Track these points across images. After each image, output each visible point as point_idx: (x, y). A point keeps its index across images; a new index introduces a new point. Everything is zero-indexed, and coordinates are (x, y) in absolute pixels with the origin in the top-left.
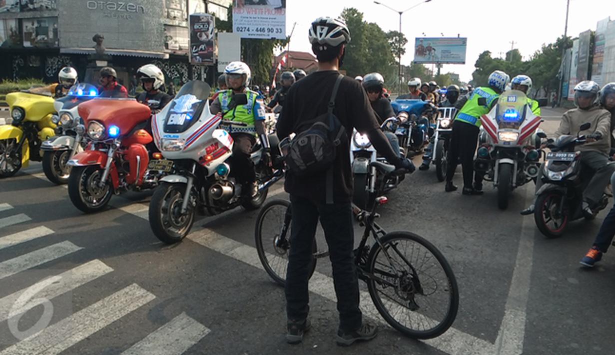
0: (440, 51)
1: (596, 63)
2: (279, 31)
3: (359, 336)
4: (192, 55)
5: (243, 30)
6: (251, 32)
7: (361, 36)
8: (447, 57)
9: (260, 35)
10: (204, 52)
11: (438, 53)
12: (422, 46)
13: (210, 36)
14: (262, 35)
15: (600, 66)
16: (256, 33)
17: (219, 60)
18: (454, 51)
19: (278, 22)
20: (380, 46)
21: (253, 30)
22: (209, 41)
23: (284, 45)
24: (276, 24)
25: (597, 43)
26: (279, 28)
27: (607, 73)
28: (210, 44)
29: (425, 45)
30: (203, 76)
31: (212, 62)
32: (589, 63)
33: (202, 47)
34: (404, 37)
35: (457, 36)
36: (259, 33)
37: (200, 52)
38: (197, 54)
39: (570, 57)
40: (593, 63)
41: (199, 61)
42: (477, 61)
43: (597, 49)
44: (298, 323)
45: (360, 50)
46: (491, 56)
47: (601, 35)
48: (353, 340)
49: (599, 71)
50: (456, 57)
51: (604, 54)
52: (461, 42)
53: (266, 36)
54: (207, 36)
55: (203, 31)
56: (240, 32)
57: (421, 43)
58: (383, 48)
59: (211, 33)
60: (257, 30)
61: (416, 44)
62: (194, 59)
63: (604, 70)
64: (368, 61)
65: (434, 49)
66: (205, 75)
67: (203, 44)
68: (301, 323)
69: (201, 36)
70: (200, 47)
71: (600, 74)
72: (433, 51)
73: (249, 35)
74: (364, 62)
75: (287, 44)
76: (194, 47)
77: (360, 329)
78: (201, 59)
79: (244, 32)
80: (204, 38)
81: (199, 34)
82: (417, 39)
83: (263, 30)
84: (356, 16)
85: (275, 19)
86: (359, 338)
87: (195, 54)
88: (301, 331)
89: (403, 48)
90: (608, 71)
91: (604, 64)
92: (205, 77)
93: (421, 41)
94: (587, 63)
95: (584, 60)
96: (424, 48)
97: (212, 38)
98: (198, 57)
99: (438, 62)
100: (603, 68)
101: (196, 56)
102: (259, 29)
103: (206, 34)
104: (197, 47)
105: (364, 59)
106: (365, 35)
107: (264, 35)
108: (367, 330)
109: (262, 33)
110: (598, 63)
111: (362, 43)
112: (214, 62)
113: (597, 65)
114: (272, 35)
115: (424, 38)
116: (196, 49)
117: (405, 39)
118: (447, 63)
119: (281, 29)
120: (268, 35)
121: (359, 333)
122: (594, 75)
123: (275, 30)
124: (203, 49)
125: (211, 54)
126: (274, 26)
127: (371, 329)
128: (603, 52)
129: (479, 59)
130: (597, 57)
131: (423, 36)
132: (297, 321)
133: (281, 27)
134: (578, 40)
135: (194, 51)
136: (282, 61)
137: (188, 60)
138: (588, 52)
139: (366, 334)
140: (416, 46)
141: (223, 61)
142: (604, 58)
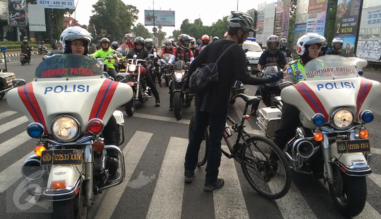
0: (160, 18)
4: (10, 20)
5: (45, 2)
6: (50, 4)
7: (114, 8)
8: (164, 22)
9: (56, 6)
10: (19, 18)
11: (158, 19)
12: (149, 15)
13: (23, 7)
14: (57, 6)
15: (261, 29)
16: (54, 5)
17: (29, 23)
18: (168, 19)
20: (126, 14)
21: (51, 3)
22: (22, 10)
23: (72, 13)
25: (258, 16)
26: (69, 2)
27: (266, 33)
28: (23, 12)
29: (151, 14)
30: (19, 34)
31: (25, 24)
33: (17, 14)
35: (169, 10)
36: (56, 5)
37: (15, 18)
38: (13, 19)
41: (15, 23)
42: (182, 25)
43: (259, 20)
46: (189, 22)
47: (261, 11)
49: (261, 32)
50: (170, 23)
51: (264, 22)
52: (172, 14)
53: (61, 7)
54: (21, 7)
55: (17, 3)
56: (42, 4)
57: (148, 13)
58: (128, 16)
59: (23, 5)
60: (54, 3)
61: (145, 14)
62: (12, 22)
63: (264, 31)
64: (120, 24)
65: (156, 17)
66: (20, 33)
67: (18, 12)
69: (16, 7)
70: (16, 14)
72: (155, 18)
73: (49, 6)
74: (118, 24)
75: (74, 12)
76: (12, 14)
78: (16, 22)
79: (44, 4)
80: (18, 8)
81: (14, 5)
83: (59, 3)
87: (12, 19)
89: (137, 16)
91: (264, 28)
92: (21, 34)
93: (148, 12)
96: (150, 16)
97: (24, 8)
98: (14, 21)
99: (159, 25)
100: (264, 30)
101: (13, 20)
102: (55, 2)
103: (19, 6)
104: (14, 14)
105: (118, 22)
106: (117, 7)
107: (60, 6)
109: (58, 5)
110: (260, 27)
111: (116, 12)
112: (27, 24)
113: (259, 29)
114: (65, 7)
115: (149, 10)
116: (12, 15)
117: (137, 10)
118: (165, 26)
119: (71, 3)
120: (63, 6)
123: (67, 3)
124: (18, 15)
125: (23, 20)
129: (183, 23)
130: (258, 24)
133: (71, 1)
135: (11, 17)
136: (70, 24)
137: (7, 23)
140: (145, 15)
141: (33, 24)
142: (264, 25)
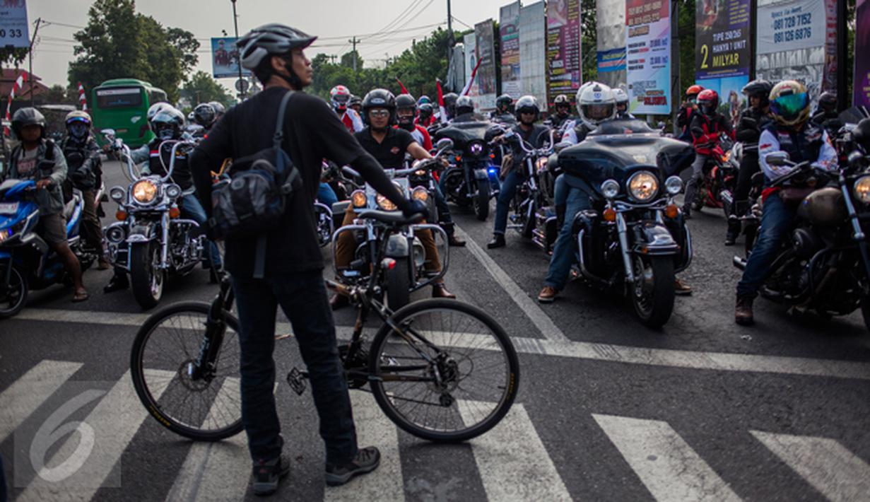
1: (506, 65)
2: (16, 33)
3: (358, 467)
7: (134, 39)
12: (224, 51)
15: (515, 68)
19: (11, 19)
20: (165, 53)
23: (22, 58)
24: (9, 22)
25: (504, 37)
26: (15, 28)
27: (528, 78)
29: (228, 48)
32: (496, 64)
34: (192, 38)
39: (461, 58)
40: (501, 65)
43: (506, 46)
44: (267, 464)
45: (134, 61)
46: (329, 62)
47: (509, 25)
48: (349, 474)
49: (513, 75)
51: (520, 52)
57: (221, 46)
58: (170, 55)
63: (523, 72)
68: (273, 463)
71: (514, 79)
75: (28, 56)
77: (357, 457)
82: (214, 40)
84: (122, 7)
85: (7, 13)
86: (357, 471)
88: (273, 475)
89: (194, 55)
90: (529, 75)
91: (522, 64)
93: (221, 43)
94: (494, 65)
95: (488, 61)
96: (227, 53)
100: (521, 70)
106: (141, 36)
108: (366, 457)
110: (510, 65)
111: (139, 49)
113: (509, 67)
114: (5, 42)
117: (195, 41)
119: (19, 31)
121: (356, 462)
122: (506, 80)
123: (8, 33)
126: (6, 25)
127: (371, 455)
128: (518, 49)
130: (506, 57)
131: (222, 36)
132: (266, 461)
133: (19, 28)
134: (473, 34)
136: (18, 85)
138: (493, 49)
139: (366, 463)
140: (214, 51)
142: (521, 58)
